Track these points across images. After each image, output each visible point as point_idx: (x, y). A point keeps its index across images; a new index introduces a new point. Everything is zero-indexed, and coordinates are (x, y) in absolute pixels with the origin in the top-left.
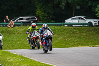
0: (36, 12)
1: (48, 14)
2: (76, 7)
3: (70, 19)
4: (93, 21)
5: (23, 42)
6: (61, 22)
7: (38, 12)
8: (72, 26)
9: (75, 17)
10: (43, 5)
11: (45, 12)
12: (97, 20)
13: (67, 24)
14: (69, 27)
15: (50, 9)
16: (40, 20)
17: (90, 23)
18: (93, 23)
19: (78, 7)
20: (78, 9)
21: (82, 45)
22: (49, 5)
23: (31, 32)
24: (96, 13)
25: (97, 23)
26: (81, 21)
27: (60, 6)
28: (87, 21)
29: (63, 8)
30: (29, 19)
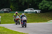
0: (10, 6)
1: (16, 7)
2: (29, 5)
3: (26, 10)
4: (37, 11)
5: (4, 21)
6: (22, 11)
7: (11, 7)
8: (27, 13)
9: (29, 9)
10: (14, 3)
11: (14, 7)
12: (39, 10)
13: (25, 12)
14: (26, 14)
15: (17, 5)
16: (12, 11)
17: (36, 12)
18: (38, 12)
19: (30, 4)
20: (30, 5)
21: (32, 22)
22: (16, 3)
23: (15, 16)
24: (39, 7)
25: (39, 11)
26: (32, 11)
27: (22, 4)
28: (35, 11)
29: (23, 5)
30: (7, 10)
